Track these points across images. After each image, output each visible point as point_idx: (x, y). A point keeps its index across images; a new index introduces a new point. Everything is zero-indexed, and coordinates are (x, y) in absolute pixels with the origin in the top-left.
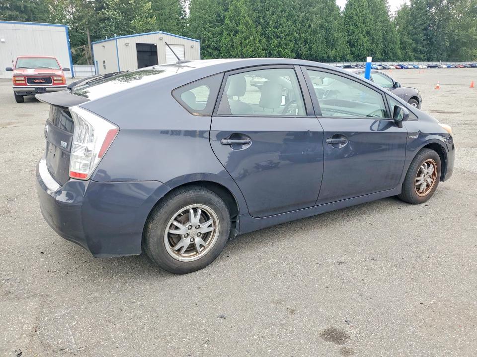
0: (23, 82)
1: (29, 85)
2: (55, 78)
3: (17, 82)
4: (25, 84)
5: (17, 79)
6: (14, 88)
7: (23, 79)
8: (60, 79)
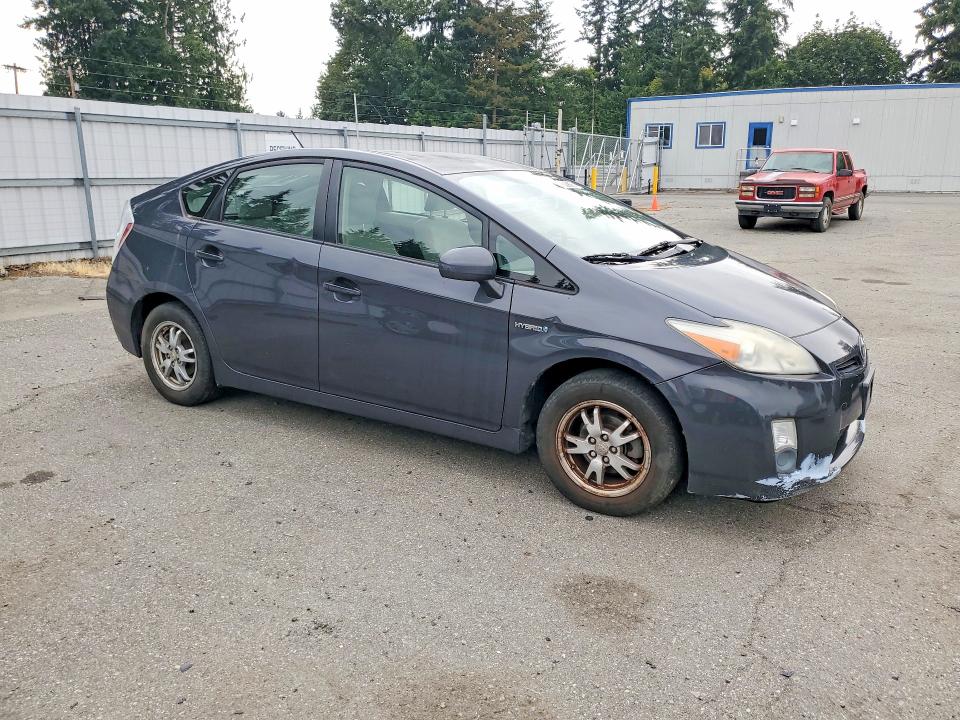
0: (750, 194)
1: (759, 200)
2: (802, 189)
3: (744, 194)
4: (753, 198)
5: (744, 188)
6: (737, 203)
7: (751, 188)
8: (811, 190)
